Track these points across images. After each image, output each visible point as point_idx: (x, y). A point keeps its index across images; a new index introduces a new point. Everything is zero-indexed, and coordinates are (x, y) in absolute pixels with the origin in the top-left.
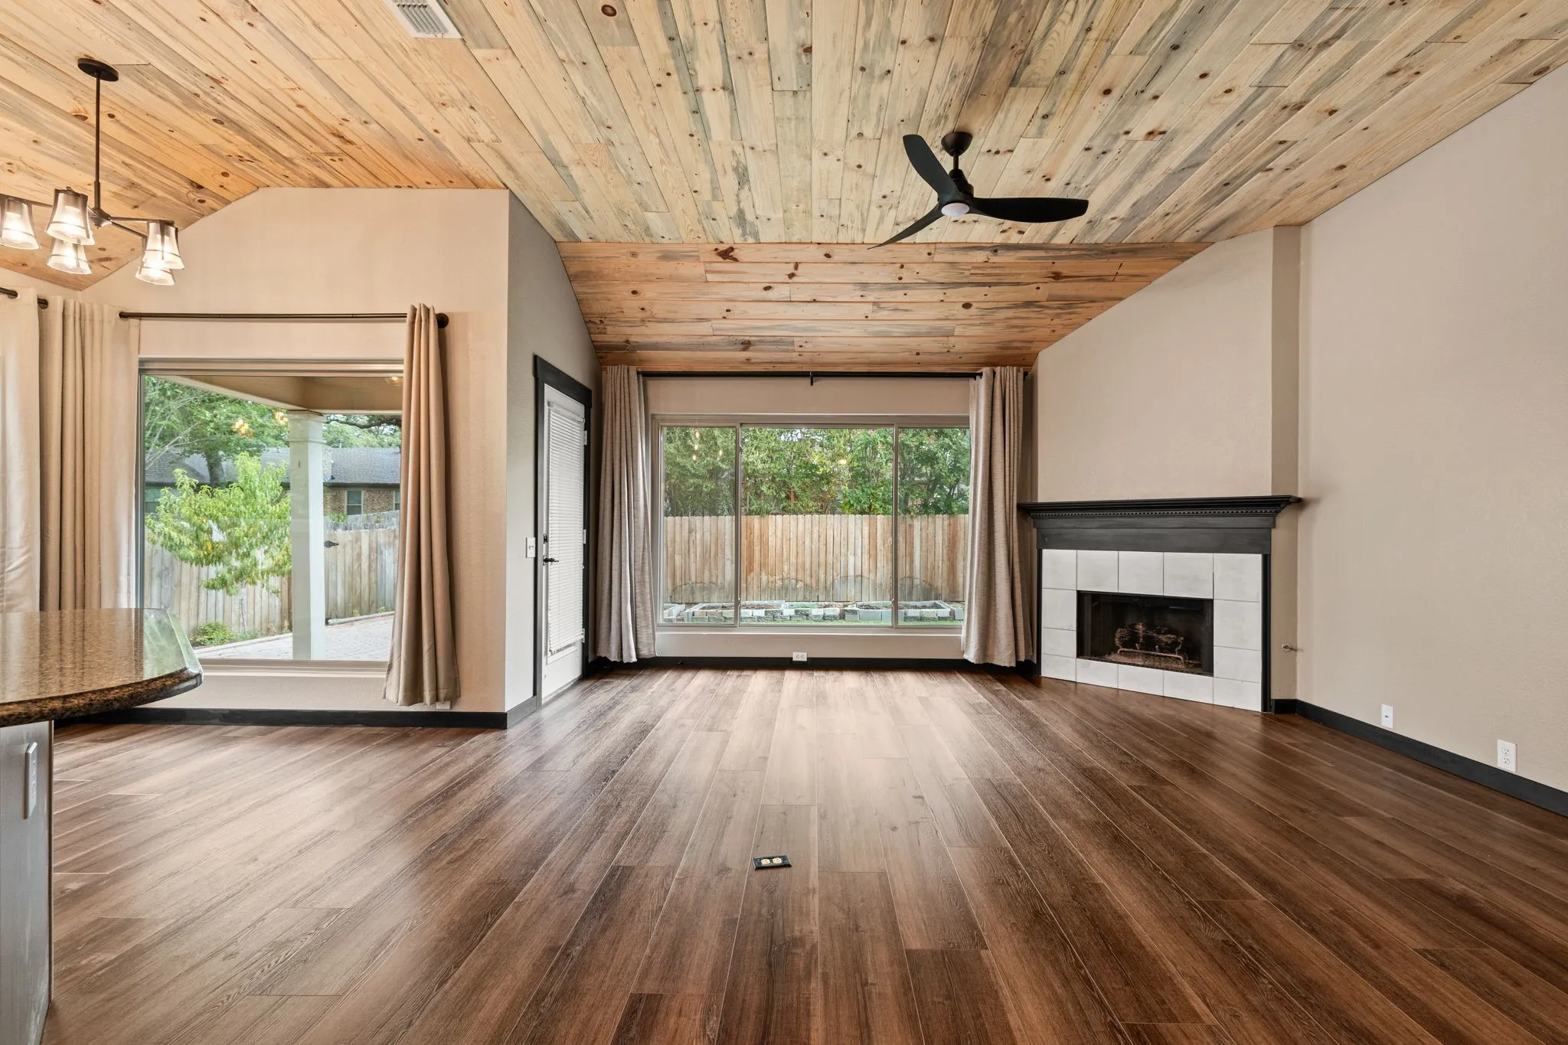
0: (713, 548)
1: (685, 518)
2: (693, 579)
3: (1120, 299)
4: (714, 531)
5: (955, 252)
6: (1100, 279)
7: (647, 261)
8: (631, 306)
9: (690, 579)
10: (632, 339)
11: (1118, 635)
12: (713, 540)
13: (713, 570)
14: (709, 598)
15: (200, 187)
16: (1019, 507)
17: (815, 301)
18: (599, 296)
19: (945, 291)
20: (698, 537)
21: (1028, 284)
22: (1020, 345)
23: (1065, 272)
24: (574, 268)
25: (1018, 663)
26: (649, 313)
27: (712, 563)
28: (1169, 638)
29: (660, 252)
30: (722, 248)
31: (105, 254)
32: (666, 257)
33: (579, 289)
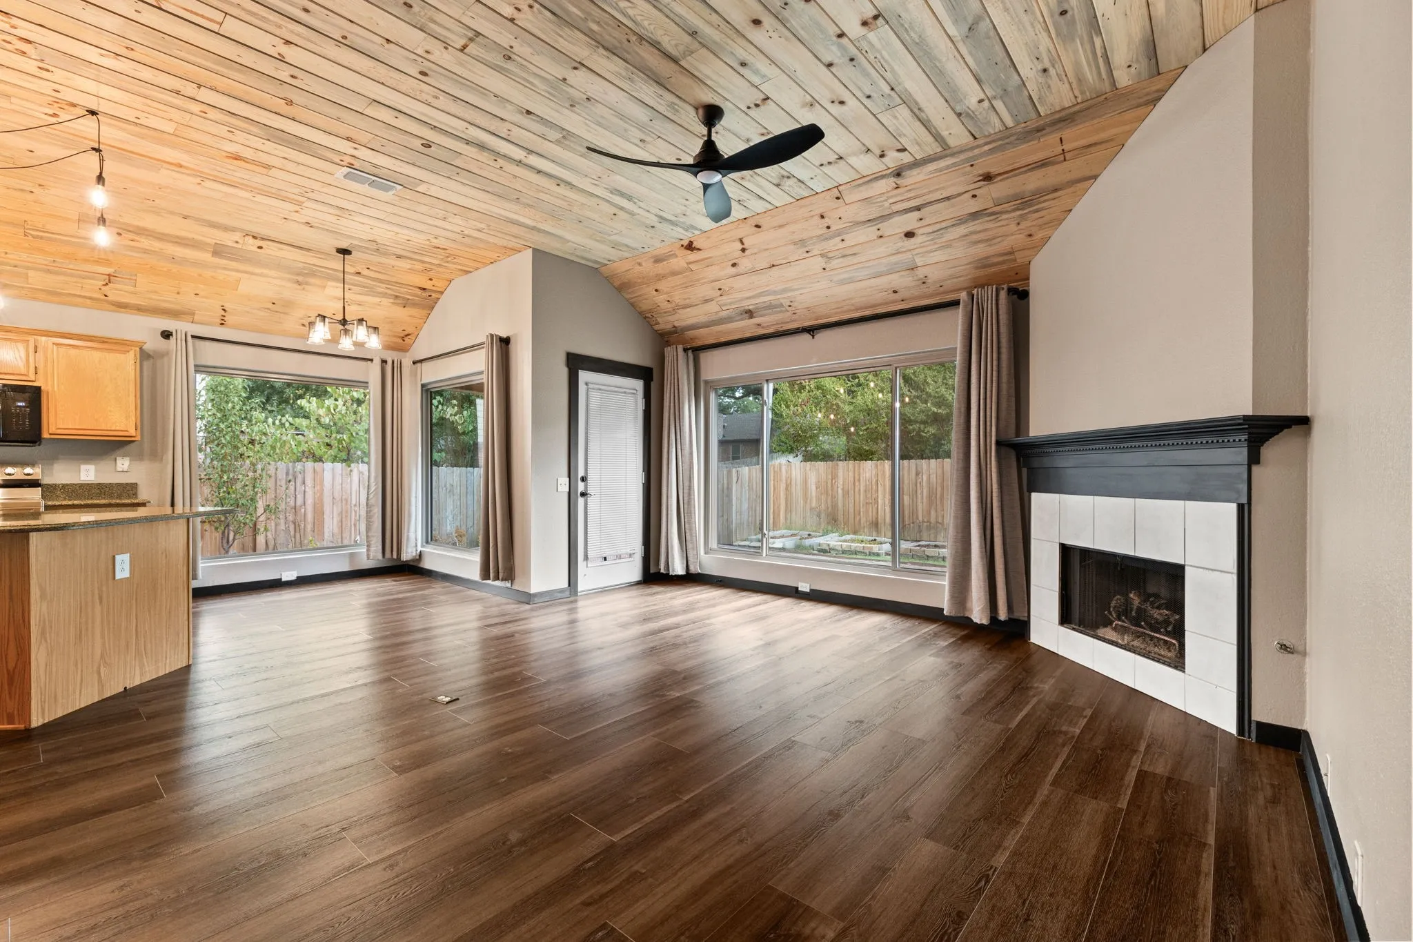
0: (939, 489)
1: (913, 461)
2: (921, 518)
3: (1095, 177)
4: (940, 471)
5: (861, 188)
6: (1043, 164)
7: (648, 267)
8: (660, 299)
9: (918, 518)
10: (676, 324)
11: (1113, 604)
12: (939, 481)
13: (939, 510)
14: (936, 537)
15: (424, 289)
16: (998, 443)
17: (773, 266)
18: (640, 298)
19: (877, 227)
20: (925, 478)
21: (959, 195)
22: (1001, 259)
23: (994, 170)
24: (617, 284)
25: (994, 618)
26: (674, 304)
27: (938, 502)
28: (1161, 614)
29: (651, 258)
30: (685, 243)
31: (406, 333)
32: (658, 260)
33: (628, 296)
